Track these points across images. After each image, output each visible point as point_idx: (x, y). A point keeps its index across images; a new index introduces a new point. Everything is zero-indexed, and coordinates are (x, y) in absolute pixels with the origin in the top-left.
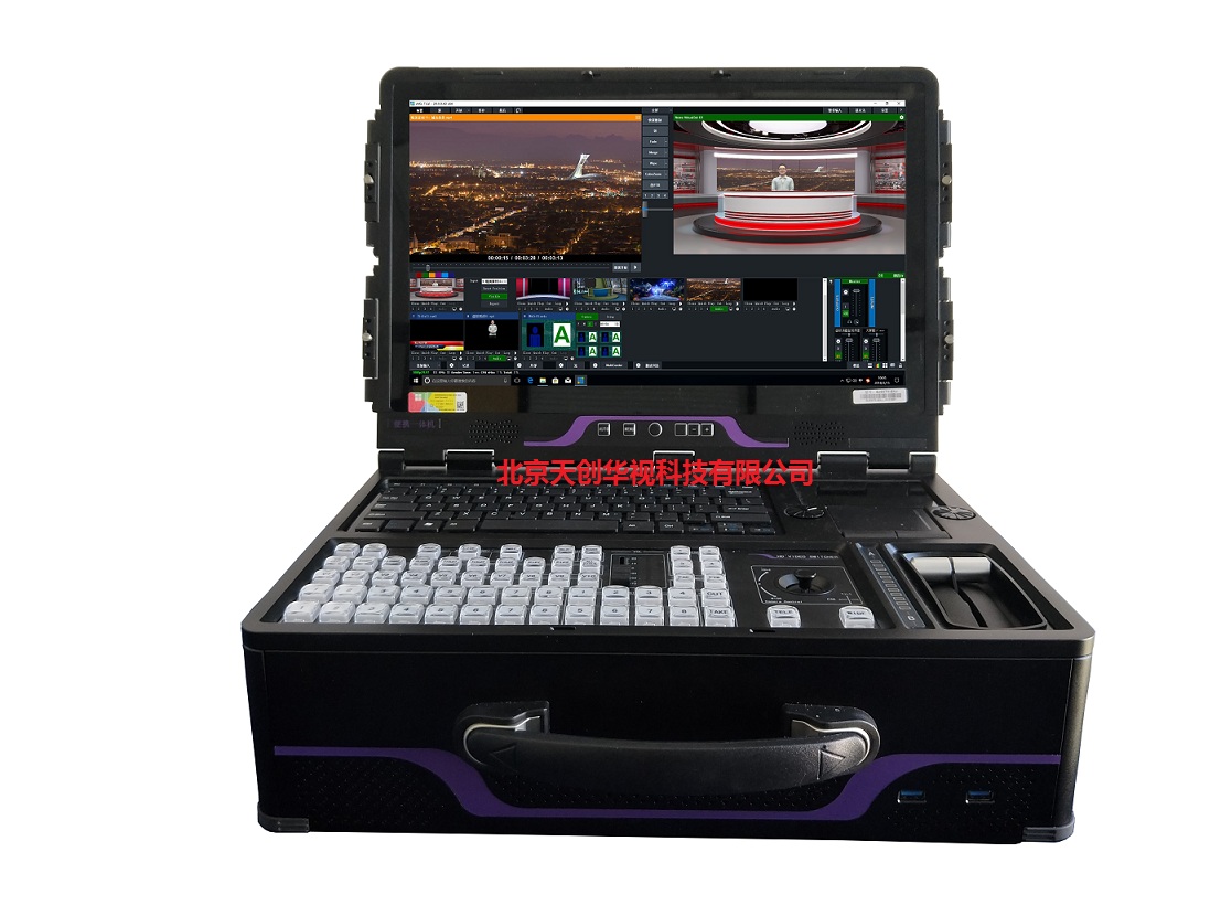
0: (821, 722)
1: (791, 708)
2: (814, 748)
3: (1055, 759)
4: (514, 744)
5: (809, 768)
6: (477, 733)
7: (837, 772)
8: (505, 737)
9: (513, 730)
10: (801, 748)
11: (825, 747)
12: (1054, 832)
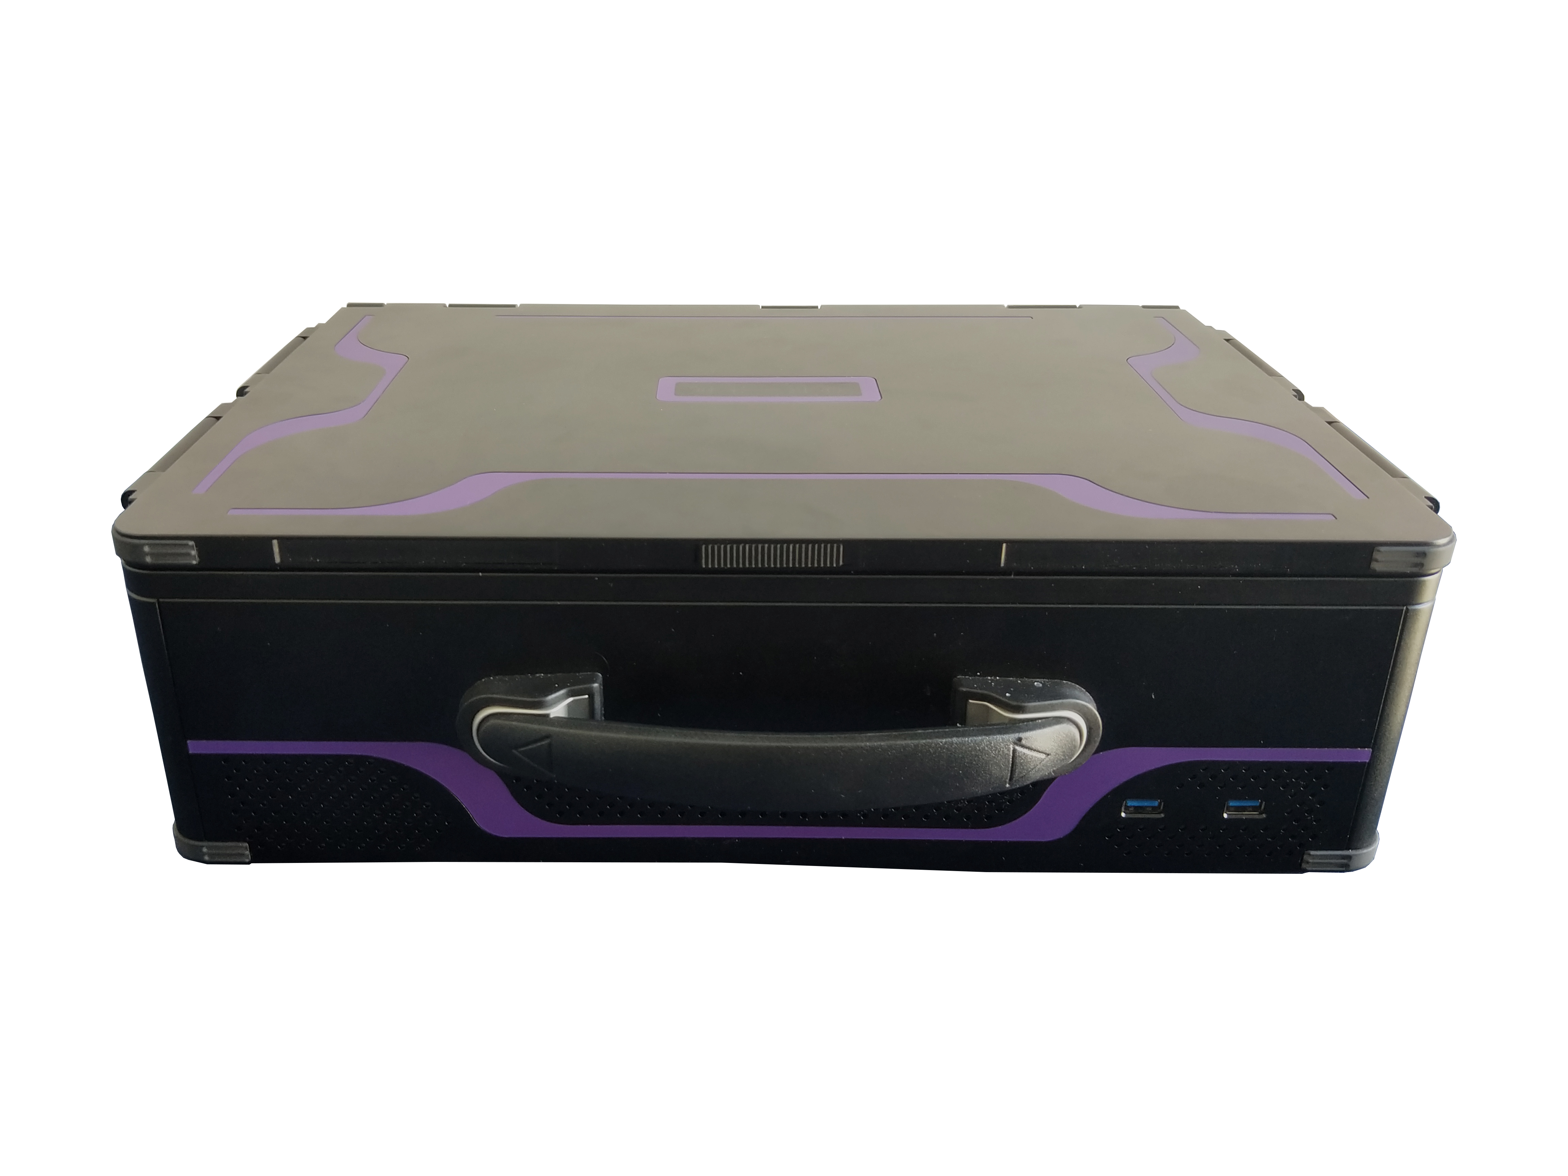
0: (1015, 703)
1: (967, 682)
2: (1004, 742)
3: (1363, 755)
4: (547, 737)
5: (995, 771)
6: (492, 722)
7: (1035, 776)
8: (536, 727)
9: (547, 716)
10: (984, 741)
11: (1020, 739)
12: (1349, 857)
